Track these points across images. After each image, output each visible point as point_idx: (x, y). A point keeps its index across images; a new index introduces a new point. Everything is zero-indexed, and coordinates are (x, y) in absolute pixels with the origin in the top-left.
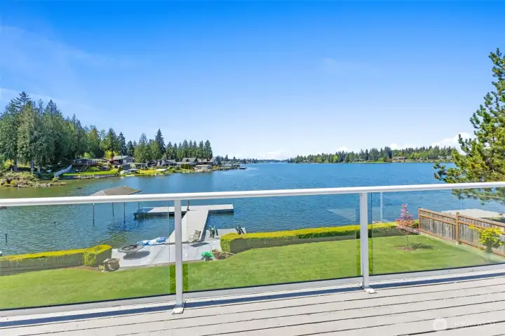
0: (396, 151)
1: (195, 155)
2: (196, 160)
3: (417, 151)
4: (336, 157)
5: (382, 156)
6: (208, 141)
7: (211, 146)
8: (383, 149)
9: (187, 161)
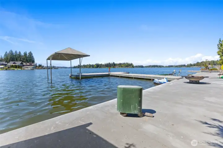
0: (116, 64)
1: (20, 61)
2: (22, 63)
3: (123, 64)
4: (95, 66)
5: (112, 65)
6: (30, 52)
7: (33, 55)
8: (112, 63)
9: (14, 63)
